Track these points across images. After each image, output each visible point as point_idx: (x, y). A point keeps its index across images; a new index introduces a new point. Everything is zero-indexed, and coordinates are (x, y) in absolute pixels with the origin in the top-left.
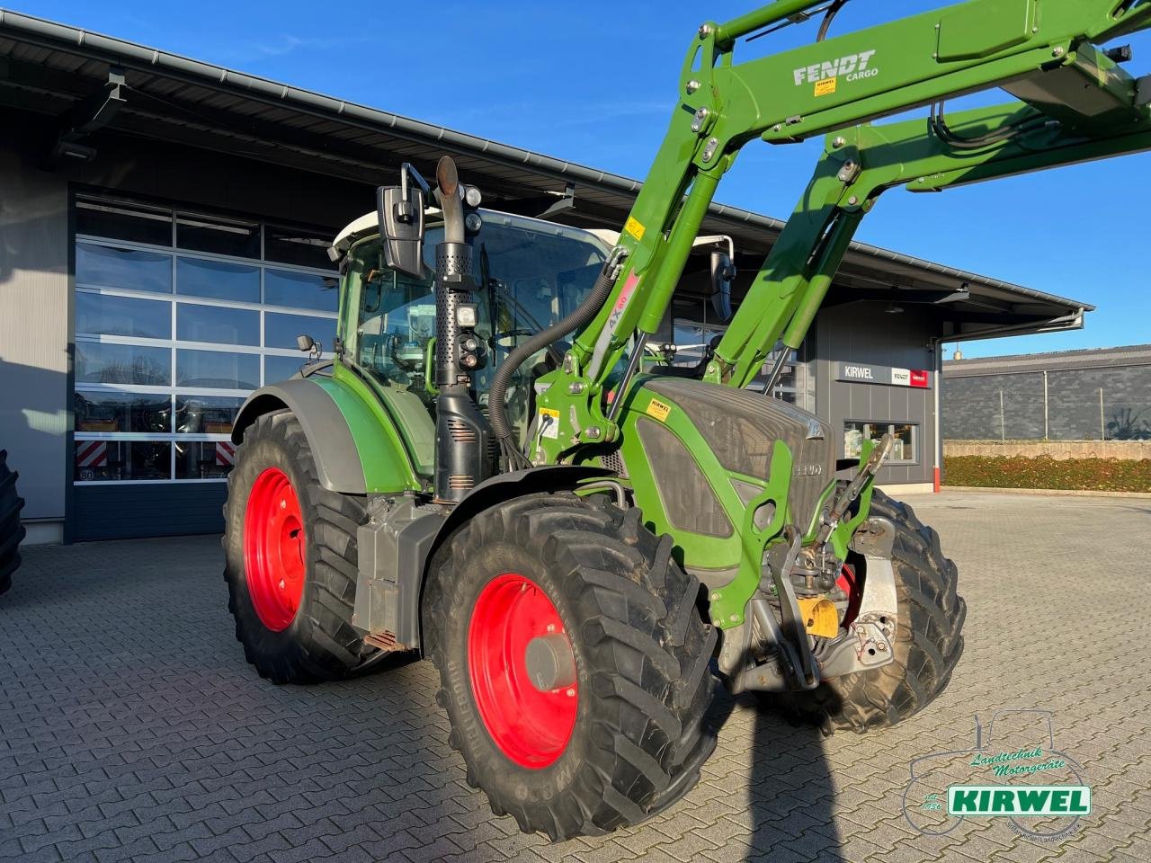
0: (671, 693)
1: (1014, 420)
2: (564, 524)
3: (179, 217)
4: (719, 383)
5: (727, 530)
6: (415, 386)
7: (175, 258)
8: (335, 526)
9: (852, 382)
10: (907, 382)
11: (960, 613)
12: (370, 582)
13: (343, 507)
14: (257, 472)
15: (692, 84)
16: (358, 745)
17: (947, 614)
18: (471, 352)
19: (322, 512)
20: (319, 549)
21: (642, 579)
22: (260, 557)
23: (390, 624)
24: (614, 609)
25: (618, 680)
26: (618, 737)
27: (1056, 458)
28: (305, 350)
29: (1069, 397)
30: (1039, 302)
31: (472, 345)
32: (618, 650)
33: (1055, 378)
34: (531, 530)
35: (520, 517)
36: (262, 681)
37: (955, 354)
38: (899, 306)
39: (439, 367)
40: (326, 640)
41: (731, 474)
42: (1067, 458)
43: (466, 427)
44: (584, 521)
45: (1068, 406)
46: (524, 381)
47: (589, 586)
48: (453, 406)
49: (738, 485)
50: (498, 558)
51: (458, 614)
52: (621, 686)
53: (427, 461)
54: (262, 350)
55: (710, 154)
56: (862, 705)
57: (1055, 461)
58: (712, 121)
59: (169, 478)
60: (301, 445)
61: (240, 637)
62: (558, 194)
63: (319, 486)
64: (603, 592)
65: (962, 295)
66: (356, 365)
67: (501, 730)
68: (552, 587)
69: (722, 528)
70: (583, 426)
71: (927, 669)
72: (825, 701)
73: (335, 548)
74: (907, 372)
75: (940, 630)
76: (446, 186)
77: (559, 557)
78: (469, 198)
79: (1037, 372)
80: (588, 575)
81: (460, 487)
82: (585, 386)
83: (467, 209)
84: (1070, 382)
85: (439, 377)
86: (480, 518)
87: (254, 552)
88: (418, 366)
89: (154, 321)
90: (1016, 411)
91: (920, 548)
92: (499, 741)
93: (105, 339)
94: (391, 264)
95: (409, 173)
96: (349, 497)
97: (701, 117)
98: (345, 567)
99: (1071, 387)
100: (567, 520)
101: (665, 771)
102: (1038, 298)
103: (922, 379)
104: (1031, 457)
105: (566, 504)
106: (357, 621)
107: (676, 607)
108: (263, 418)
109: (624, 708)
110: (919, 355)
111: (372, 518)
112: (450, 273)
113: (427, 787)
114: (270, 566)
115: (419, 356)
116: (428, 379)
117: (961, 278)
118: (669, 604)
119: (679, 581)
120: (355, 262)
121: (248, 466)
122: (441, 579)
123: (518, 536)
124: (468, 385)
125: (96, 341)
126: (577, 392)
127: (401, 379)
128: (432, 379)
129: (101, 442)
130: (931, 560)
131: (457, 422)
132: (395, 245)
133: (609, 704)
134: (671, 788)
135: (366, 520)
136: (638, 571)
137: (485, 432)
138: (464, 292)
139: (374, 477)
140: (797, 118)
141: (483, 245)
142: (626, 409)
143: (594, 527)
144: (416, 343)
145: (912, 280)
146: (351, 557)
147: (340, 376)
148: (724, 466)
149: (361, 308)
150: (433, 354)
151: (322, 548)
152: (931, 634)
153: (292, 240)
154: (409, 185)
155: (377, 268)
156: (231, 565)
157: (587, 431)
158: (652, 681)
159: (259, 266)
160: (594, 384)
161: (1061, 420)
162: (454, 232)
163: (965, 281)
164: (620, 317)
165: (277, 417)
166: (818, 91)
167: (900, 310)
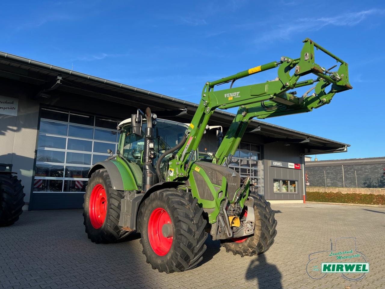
0: (194, 234)
1: (334, 181)
2: (172, 195)
3: (71, 113)
4: (216, 163)
5: (213, 199)
6: (138, 163)
7: (68, 125)
8: (115, 199)
9: (276, 167)
10: (294, 167)
11: (275, 223)
12: (124, 213)
13: (117, 194)
14: (94, 185)
15: (204, 95)
16: (119, 256)
17: (271, 224)
18: (152, 154)
19: (112, 195)
20: (111, 205)
21: (189, 208)
22: (93, 209)
23: (129, 225)
24: (182, 214)
25: (181, 230)
26: (181, 244)
27: (343, 193)
28: (109, 153)
29: (350, 174)
30: (332, 143)
31: (153, 153)
32: (182, 223)
33: (346, 168)
34: (164, 196)
35: (162, 194)
36: (92, 243)
37: (315, 159)
38: (289, 144)
39: (144, 158)
40: (111, 230)
41: (214, 185)
42: (346, 193)
43: (150, 173)
44: (176, 194)
45: (351, 177)
46: (166, 162)
47: (176, 209)
48: (147, 167)
49: (215, 188)
50: (156, 204)
51: (146, 219)
52: (182, 232)
53: (140, 182)
54: (92, 153)
55: (208, 111)
56: (250, 248)
57: (342, 194)
58: (208, 104)
59: (61, 191)
60: (108, 178)
61: (86, 231)
62: (183, 110)
63: (112, 189)
64: (180, 210)
65: (307, 141)
66: (122, 157)
67: (155, 248)
68: (168, 210)
69: (211, 198)
70: (179, 173)
71: (266, 238)
72: (241, 247)
73: (115, 205)
74: (293, 164)
75: (269, 227)
76: (148, 114)
77: (170, 202)
78: (154, 116)
79: (340, 166)
80: (176, 206)
81: (148, 188)
82: (180, 163)
83: (153, 119)
84: (351, 169)
85: (144, 160)
86: (152, 194)
87: (92, 208)
88: (139, 158)
90: (334, 178)
91: (264, 206)
92: (155, 250)
93: (46, 149)
94: (134, 133)
95: (139, 111)
96: (119, 192)
97: (206, 103)
98: (117, 210)
99: (351, 171)
100: (172, 194)
101: (193, 254)
102: (332, 142)
103: (298, 166)
104: (335, 193)
105: (172, 191)
106: (120, 224)
107: (197, 215)
108: (97, 171)
109: (183, 237)
110: (297, 159)
111: (125, 197)
112: (148, 135)
113: (136, 264)
114: (96, 212)
115: (140, 155)
116: (141, 161)
117: (306, 136)
118: (195, 214)
119: (198, 209)
120: (124, 130)
121: (92, 184)
122: (142, 210)
123: (161, 198)
124: (151, 162)
125: (43, 149)
126: (178, 164)
127: (135, 161)
128: (142, 161)
129: (41, 180)
130: (267, 209)
131: (148, 171)
132: (135, 128)
133: (179, 236)
134: (194, 259)
135: (123, 198)
136: (188, 206)
137: (155, 174)
138: (151, 140)
139: (126, 186)
140: (225, 105)
141: (157, 128)
142: (190, 169)
143: (179, 196)
144: (139, 152)
145: (292, 136)
146: (119, 207)
147: (118, 160)
148: (212, 183)
149: (125, 142)
150: (143, 154)
151: (112, 205)
152: (267, 228)
153: (103, 120)
154: (139, 114)
155: (129, 132)
156: (85, 211)
157: (180, 174)
158: (190, 231)
159: (93, 128)
160: (182, 162)
161: (348, 181)
162: (149, 125)
163: (308, 137)
164: (188, 146)
165: (101, 170)
166: (229, 99)
167: (289, 145)
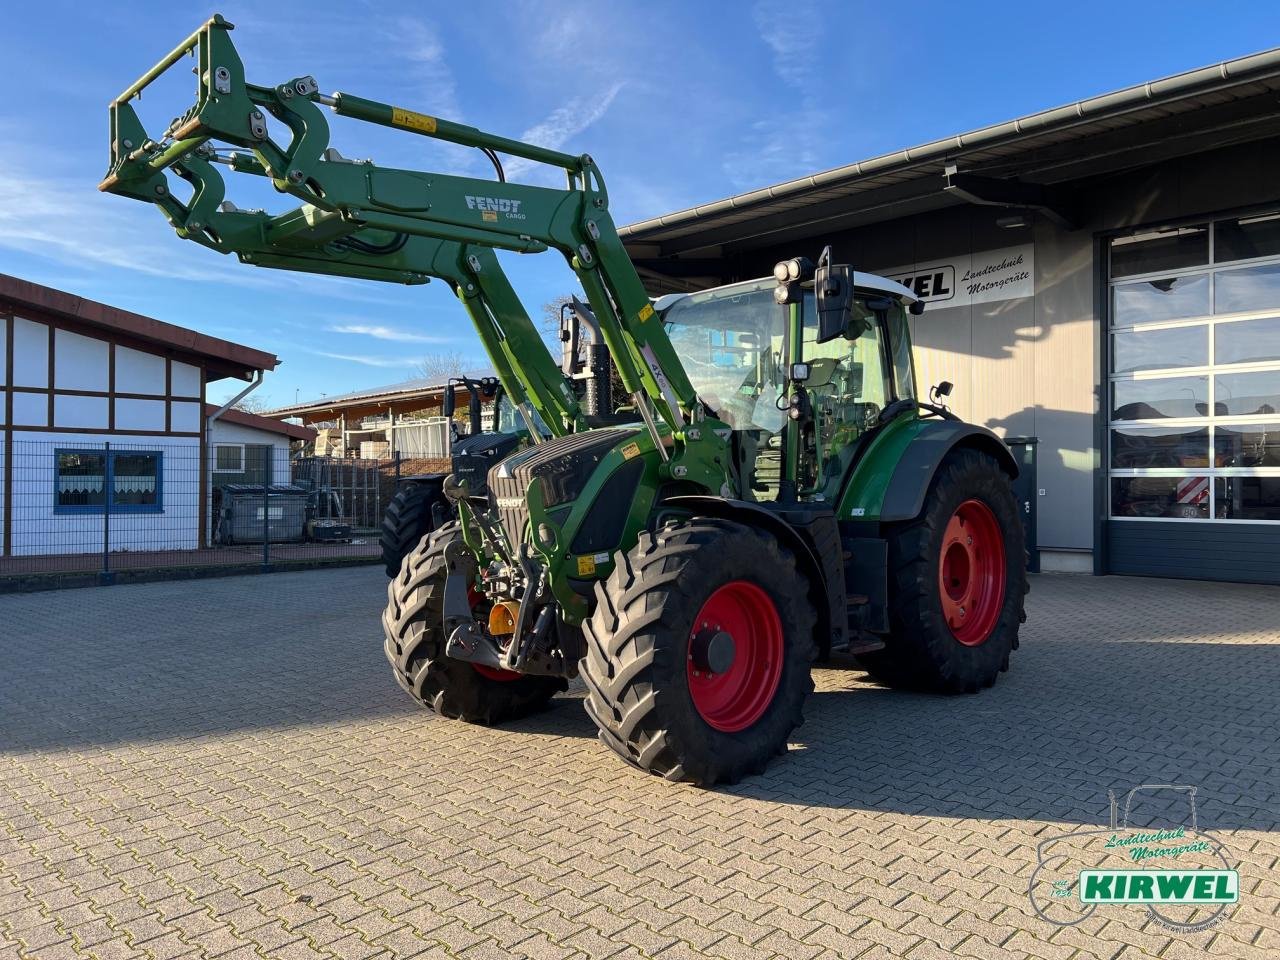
7: (1212, 276)
89: (1189, 347)
93: (1138, 375)
125: (1130, 378)
